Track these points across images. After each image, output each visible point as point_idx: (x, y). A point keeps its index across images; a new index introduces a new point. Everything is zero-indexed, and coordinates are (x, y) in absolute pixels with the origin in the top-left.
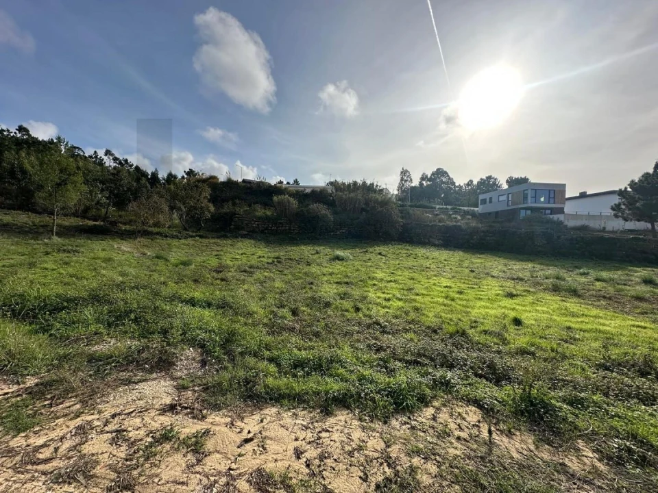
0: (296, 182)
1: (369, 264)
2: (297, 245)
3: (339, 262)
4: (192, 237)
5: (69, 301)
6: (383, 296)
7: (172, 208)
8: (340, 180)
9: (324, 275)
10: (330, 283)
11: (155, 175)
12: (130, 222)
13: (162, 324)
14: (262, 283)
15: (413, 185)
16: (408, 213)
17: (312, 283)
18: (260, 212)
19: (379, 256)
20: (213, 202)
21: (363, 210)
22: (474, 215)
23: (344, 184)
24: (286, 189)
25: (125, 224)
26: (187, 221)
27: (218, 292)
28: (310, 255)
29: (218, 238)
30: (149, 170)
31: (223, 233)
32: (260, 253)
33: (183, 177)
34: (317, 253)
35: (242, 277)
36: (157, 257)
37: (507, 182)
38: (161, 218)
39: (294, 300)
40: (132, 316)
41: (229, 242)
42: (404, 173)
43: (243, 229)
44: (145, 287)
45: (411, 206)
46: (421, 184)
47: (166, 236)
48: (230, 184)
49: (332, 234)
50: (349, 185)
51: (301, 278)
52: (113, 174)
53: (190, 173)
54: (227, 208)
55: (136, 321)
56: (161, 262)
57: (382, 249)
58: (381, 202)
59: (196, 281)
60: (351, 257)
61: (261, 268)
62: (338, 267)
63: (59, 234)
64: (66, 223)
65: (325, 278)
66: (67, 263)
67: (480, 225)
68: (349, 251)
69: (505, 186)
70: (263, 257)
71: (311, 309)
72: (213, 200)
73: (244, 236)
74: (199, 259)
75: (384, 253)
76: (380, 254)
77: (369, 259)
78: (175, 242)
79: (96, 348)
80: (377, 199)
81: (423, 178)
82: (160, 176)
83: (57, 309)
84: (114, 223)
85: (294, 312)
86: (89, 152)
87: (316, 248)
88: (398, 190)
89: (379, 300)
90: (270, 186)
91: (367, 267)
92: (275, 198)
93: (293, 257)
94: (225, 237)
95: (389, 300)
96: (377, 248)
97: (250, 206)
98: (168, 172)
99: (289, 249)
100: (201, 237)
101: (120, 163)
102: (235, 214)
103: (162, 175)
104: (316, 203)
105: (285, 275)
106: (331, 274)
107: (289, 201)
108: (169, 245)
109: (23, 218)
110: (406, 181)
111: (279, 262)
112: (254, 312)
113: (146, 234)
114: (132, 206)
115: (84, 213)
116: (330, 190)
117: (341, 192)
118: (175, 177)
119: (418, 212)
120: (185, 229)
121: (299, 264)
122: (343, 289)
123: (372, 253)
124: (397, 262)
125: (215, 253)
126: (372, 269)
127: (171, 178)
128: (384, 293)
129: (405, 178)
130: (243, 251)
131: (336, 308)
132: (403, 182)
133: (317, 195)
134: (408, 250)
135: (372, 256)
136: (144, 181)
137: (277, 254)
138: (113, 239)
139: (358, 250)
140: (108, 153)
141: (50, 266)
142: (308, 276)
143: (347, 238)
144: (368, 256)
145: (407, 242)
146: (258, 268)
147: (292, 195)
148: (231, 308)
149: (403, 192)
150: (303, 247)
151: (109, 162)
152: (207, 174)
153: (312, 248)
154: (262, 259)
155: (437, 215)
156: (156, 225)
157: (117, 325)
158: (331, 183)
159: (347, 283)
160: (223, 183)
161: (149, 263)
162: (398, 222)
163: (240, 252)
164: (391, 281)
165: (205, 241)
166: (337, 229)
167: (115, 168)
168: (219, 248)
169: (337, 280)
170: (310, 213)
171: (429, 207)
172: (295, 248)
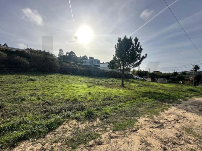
0: (6, 45)
1: (46, 81)
2: (6, 74)
3: (32, 81)
9: (23, 87)
10: (26, 90)
15: (64, 55)
16: (62, 64)
17: (15, 92)
19: (51, 78)
21: (44, 61)
22: (82, 66)
23: (35, 50)
28: (15, 79)
34: (20, 78)
37: (89, 58)
42: (61, 50)
45: (63, 62)
46: (66, 55)
49: (29, 70)
50: (37, 51)
51: (8, 90)
58: (52, 59)
60: (38, 79)
65: (23, 89)
67: (83, 69)
68: (37, 77)
69: (89, 59)
75: (53, 77)
76: (51, 77)
77: (47, 80)
80: (50, 58)
81: (67, 53)
85: (1, 107)
87: (19, 76)
89: (49, 94)
91: (45, 82)
93: (2, 80)
95: (53, 93)
96: (50, 75)
104: (19, 56)
106: (27, 87)
116: (27, 51)
117: (33, 53)
119: (65, 64)
121: (7, 83)
122: (33, 92)
123: (48, 77)
124: (58, 80)
126: (48, 83)
128: (52, 91)
131: (28, 100)
132: (60, 53)
134: (62, 76)
135: (48, 78)
139: (42, 76)
142: (13, 89)
143: (36, 72)
144: (46, 78)
145: (62, 73)
149: (60, 56)
150: (10, 76)
153: (16, 76)
155: (71, 65)
158: (28, 49)
159: (35, 89)
162: (58, 67)
164: (55, 87)
166: (31, 68)
169: (30, 89)
170: (15, 60)
171: (69, 63)
172: (5, 76)
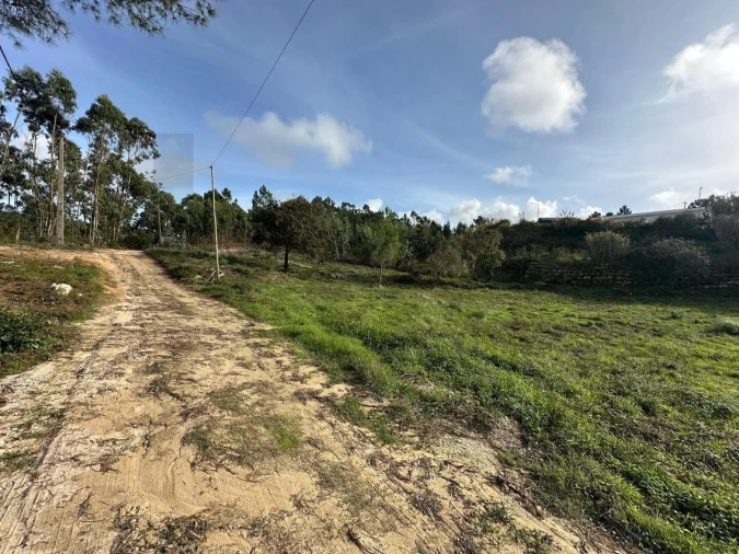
0: (624, 210)
2: (629, 302)
3: (731, 338)
4: (481, 287)
5: (399, 339)
7: (465, 257)
10: (717, 374)
11: (447, 227)
12: (428, 272)
13: (472, 378)
14: (576, 352)
17: (671, 367)
18: (564, 256)
20: (504, 249)
24: (607, 222)
25: (424, 274)
26: (476, 271)
27: (520, 355)
28: (659, 321)
29: (510, 289)
30: (442, 223)
31: (514, 283)
32: (566, 310)
33: (472, 226)
35: (547, 340)
36: (452, 307)
38: (454, 268)
39: (642, 388)
40: (445, 364)
41: (523, 294)
43: (540, 278)
44: (447, 336)
47: (457, 286)
48: (524, 226)
51: (645, 355)
52: (418, 232)
53: (480, 220)
54: (520, 255)
55: (448, 369)
56: (455, 313)
59: (491, 336)
61: (571, 331)
63: (383, 284)
64: (386, 274)
66: (390, 307)
70: (573, 316)
71: (680, 411)
72: (504, 246)
73: (542, 288)
74: (491, 312)
78: (465, 292)
79: (420, 387)
82: (451, 228)
83: (392, 346)
84: (416, 274)
85: (647, 409)
86: (400, 215)
87: (671, 309)
90: (580, 222)
92: (589, 237)
93: (622, 320)
94: (518, 288)
97: (550, 250)
99: (616, 307)
100: (491, 287)
101: (422, 221)
102: (530, 261)
103: (453, 226)
104: (668, 237)
105: (614, 345)
106: (716, 358)
107: (613, 240)
108: (460, 295)
109: (364, 271)
111: (600, 325)
112: (575, 391)
113: (441, 284)
114: (431, 258)
115: (397, 266)
116: (699, 213)
118: (464, 227)
120: (475, 279)
121: (636, 331)
125: (508, 306)
127: (461, 227)
130: (542, 306)
133: (668, 225)
136: (438, 234)
137: (594, 314)
138: (416, 288)
140: (413, 214)
141: (381, 308)
142: (660, 354)
146: (566, 330)
147: (618, 229)
148: (543, 377)
151: (414, 222)
152: (498, 219)
153: (660, 309)
154: (572, 319)
156: (450, 275)
157: (434, 370)
160: (515, 226)
161: (445, 312)
163: (538, 307)
165: (495, 292)
166: (720, 279)
167: (418, 226)
168: (511, 301)
169: (732, 372)
172: (624, 307)
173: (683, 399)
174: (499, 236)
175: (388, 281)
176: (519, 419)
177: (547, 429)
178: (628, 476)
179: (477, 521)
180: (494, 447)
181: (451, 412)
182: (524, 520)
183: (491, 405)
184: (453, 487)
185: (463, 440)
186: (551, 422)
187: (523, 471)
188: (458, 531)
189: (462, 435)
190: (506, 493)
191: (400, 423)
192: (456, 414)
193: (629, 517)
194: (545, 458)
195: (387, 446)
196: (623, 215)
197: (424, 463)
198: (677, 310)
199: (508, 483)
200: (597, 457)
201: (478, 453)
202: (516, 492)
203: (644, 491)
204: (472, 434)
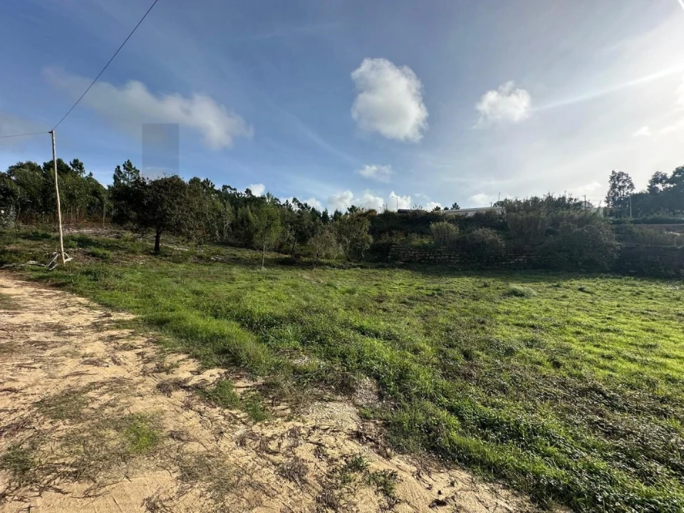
0: (455, 206)
1: (565, 303)
2: (459, 276)
3: (516, 298)
4: (354, 267)
5: (276, 319)
6: (596, 350)
7: (339, 241)
8: (512, 198)
9: (498, 313)
10: (508, 325)
11: (325, 214)
12: (309, 255)
13: (341, 348)
14: (424, 317)
15: (636, 191)
16: (630, 232)
17: (483, 322)
18: (417, 241)
19: (581, 293)
20: (372, 234)
21: (549, 231)
23: (519, 202)
24: (444, 214)
25: (305, 256)
26: (350, 252)
27: (382, 323)
28: (477, 289)
29: (377, 268)
30: (321, 210)
31: (380, 263)
32: (418, 284)
33: (346, 214)
34: (486, 286)
35: (403, 309)
36: (328, 285)
38: (331, 251)
39: (465, 341)
40: (318, 337)
41: (387, 272)
42: (616, 177)
43: (399, 259)
44: (323, 312)
45: (635, 222)
46: (652, 189)
47: (334, 267)
48: (387, 215)
49: (504, 263)
50: (527, 203)
51: (467, 315)
52: (298, 217)
53: (353, 209)
54: (385, 239)
55: (321, 341)
56: (332, 290)
57: (585, 283)
58: (579, 220)
59: (361, 309)
60: (535, 293)
61: (420, 301)
62: (515, 304)
63: (266, 266)
64: (269, 257)
65: (500, 317)
66: (271, 288)
68: (531, 285)
70: (422, 288)
71: (487, 354)
72: (372, 231)
73: (401, 267)
74: (361, 288)
75: (588, 289)
76: (581, 290)
77: (564, 297)
78: (341, 272)
79: (295, 362)
80: (572, 217)
81: (656, 180)
82: (329, 215)
83: (270, 325)
84: (298, 256)
85: (467, 355)
86: (283, 201)
87: (483, 280)
88: (608, 202)
89: (590, 357)
90: (427, 214)
91: (562, 307)
92: (433, 226)
93: (455, 290)
94: (382, 267)
95: (610, 358)
96: (575, 282)
97: (406, 235)
98: (335, 210)
99: (451, 280)
100: (362, 267)
101: (302, 207)
102: (392, 244)
103: (331, 213)
104: (481, 228)
105: (449, 309)
106: (508, 313)
107: (448, 228)
108: (337, 274)
109: (246, 253)
110: (620, 188)
111: (440, 295)
112: (420, 348)
113: (320, 265)
114: (311, 241)
115: (279, 249)
116: (499, 211)
117: (515, 212)
118: (340, 214)
119: (650, 230)
120: (349, 260)
121: (463, 298)
122: (529, 334)
123: (568, 288)
124: (615, 303)
125: (375, 283)
126: (571, 310)
127: (337, 214)
128: (598, 346)
129: (620, 184)
130: (401, 281)
131: (523, 357)
132: (617, 190)
133: (483, 218)
134: (633, 285)
135: (570, 293)
136: (318, 220)
137: (436, 286)
138: (297, 269)
139: (544, 284)
140: (295, 200)
141: (262, 289)
142: (477, 313)
143: (525, 268)
144: (561, 292)
145: (631, 275)
146: (417, 300)
147: (451, 221)
148: (398, 340)
149: (616, 203)
150: (466, 279)
151: (295, 208)
152: (367, 208)
153: (478, 280)
154: (421, 291)
156: (327, 257)
157: (308, 344)
158: (501, 204)
159: (533, 327)
160: (380, 215)
161: (322, 290)
162: (611, 246)
163: (398, 282)
164: (608, 330)
165: (366, 271)
166: (511, 257)
167: (299, 211)
168: (378, 278)
169: (517, 322)
170: (474, 239)
171: (673, 222)
172: (456, 279)
173: (489, 345)
174: (367, 224)
175: (271, 263)
176: (377, 378)
177: (398, 383)
178: (452, 410)
179: (338, 474)
180: (356, 406)
181: (321, 380)
182: (377, 464)
183: (355, 368)
184: (319, 450)
185: (331, 404)
186: (401, 377)
187: (378, 422)
188: (320, 489)
189: (330, 400)
190: (364, 443)
191: (273, 399)
192: (326, 381)
193: (451, 441)
194: (395, 407)
195: (259, 424)
196: (454, 210)
197: (294, 433)
198: (487, 281)
199: (365, 435)
200: (432, 399)
201: (343, 413)
202: (371, 440)
203: (461, 419)
204: (339, 398)
